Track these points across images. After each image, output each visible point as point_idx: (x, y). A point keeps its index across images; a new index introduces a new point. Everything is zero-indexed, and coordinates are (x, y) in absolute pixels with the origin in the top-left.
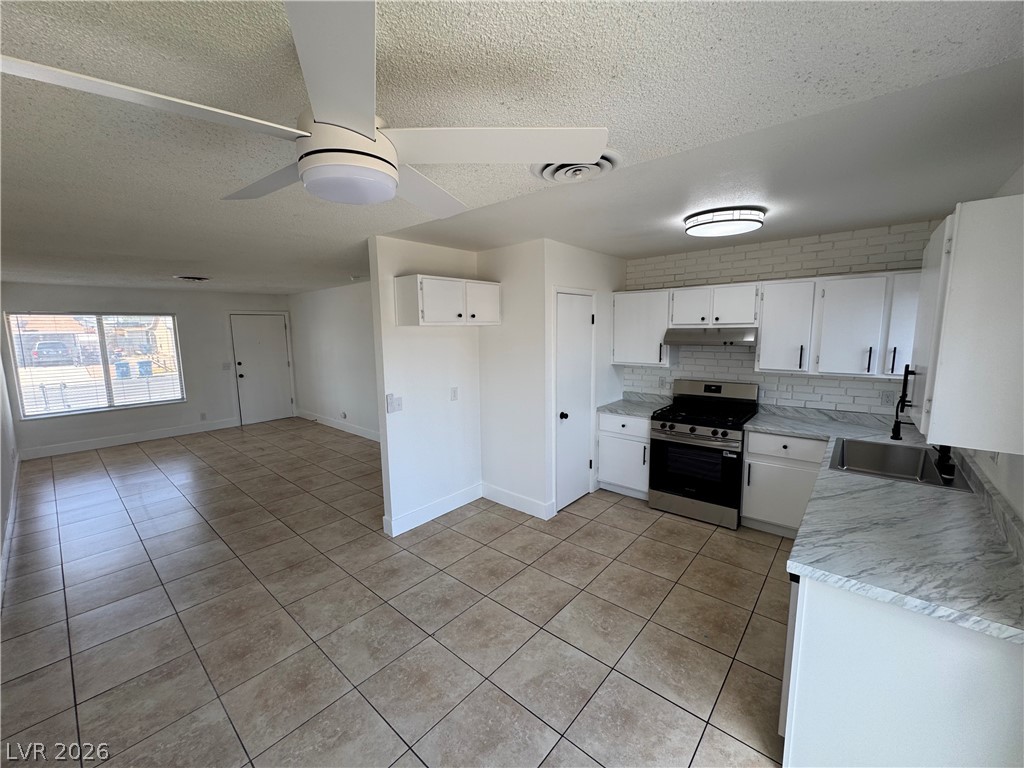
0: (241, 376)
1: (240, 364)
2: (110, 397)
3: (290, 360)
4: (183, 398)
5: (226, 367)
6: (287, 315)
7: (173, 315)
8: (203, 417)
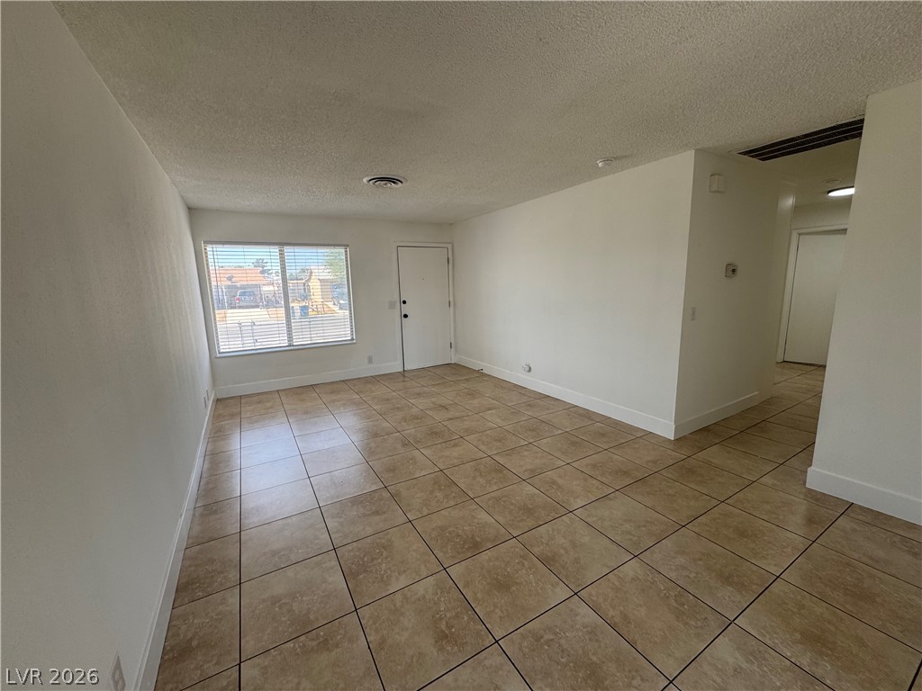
0: (406, 316)
1: (404, 302)
2: (290, 337)
3: (451, 299)
4: (352, 339)
5: (392, 305)
6: (450, 246)
7: (346, 246)
8: (370, 360)
